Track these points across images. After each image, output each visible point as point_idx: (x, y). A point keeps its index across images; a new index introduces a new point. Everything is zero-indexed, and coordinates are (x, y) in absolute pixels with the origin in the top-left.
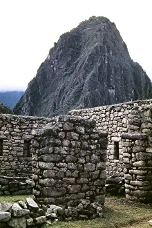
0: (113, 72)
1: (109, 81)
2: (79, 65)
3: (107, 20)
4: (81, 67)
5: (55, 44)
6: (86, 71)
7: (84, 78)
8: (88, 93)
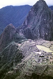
4: (39, 14)
7: (40, 17)
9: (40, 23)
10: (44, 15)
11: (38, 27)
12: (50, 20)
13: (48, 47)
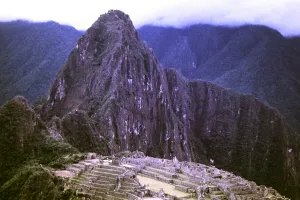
0: (131, 66)
1: (128, 73)
6: (113, 67)
8: (116, 87)
10: (128, 65)
12: (146, 83)
13: (165, 181)
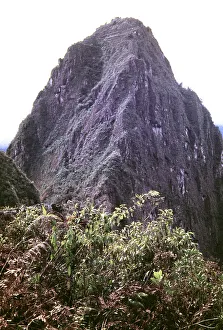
0: (158, 101)
1: (152, 115)
2: (103, 90)
3: (139, 23)
4: (106, 94)
5: (61, 60)
6: (117, 99)
7: (114, 109)
8: (124, 134)
9: (121, 146)
11: (103, 178)
